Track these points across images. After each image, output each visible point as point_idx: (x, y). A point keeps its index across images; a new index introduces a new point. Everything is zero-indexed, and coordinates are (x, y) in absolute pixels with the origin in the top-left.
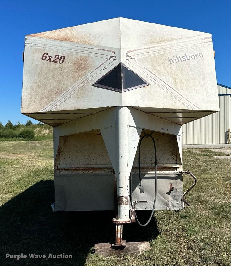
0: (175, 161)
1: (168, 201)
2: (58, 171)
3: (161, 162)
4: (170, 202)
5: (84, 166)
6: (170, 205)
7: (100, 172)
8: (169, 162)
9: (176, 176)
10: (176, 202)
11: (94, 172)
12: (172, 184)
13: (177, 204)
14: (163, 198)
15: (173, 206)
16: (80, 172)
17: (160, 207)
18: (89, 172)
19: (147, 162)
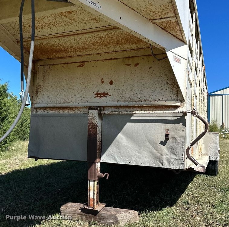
0: (175, 97)
1: (162, 155)
2: (35, 110)
3: (154, 99)
4: (164, 157)
5: (60, 105)
6: (165, 161)
7: (77, 112)
8: (166, 99)
9: (176, 118)
10: (174, 157)
11: (71, 112)
12: (168, 130)
13: (176, 160)
14: (154, 151)
15: (169, 162)
16: (56, 112)
17: (149, 163)
18: (65, 112)
19: (134, 98)
